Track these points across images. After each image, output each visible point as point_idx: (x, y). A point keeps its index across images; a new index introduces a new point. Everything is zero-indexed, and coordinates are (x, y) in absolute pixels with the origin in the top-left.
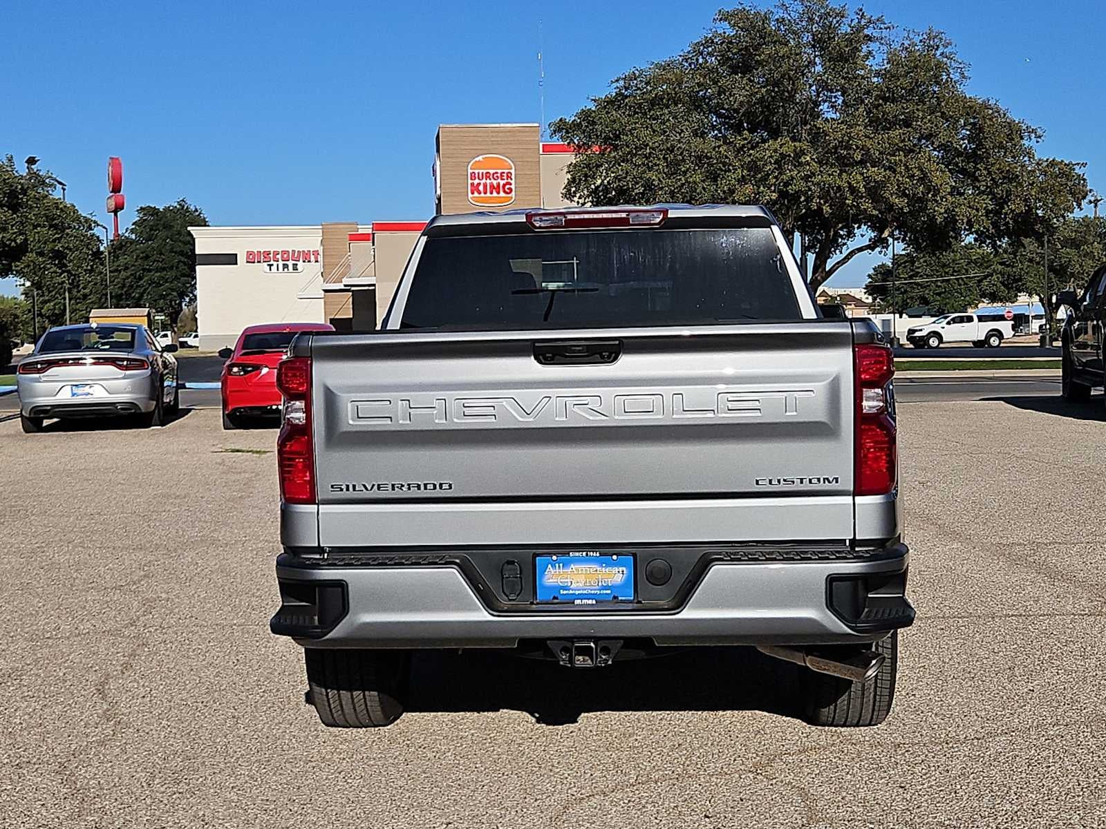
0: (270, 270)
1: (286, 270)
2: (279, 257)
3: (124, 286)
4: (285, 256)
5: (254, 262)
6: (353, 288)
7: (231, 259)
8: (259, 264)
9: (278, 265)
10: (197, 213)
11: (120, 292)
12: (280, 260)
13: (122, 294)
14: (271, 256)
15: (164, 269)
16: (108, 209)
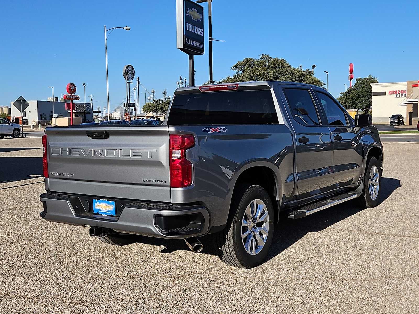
0: (397, 96)
1: (402, 96)
2: (400, 92)
3: (351, 103)
4: (402, 92)
5: (391, 94)
6: (413, 102)
7: (383, 94)
8: (393, 95)
9: (399, 95)
10: (375, 79)
11: (349, 105)
12: (400, 93)
13: (350, 105)
14: (397, 92)
15: (363, 97)
16: (349, 79)
